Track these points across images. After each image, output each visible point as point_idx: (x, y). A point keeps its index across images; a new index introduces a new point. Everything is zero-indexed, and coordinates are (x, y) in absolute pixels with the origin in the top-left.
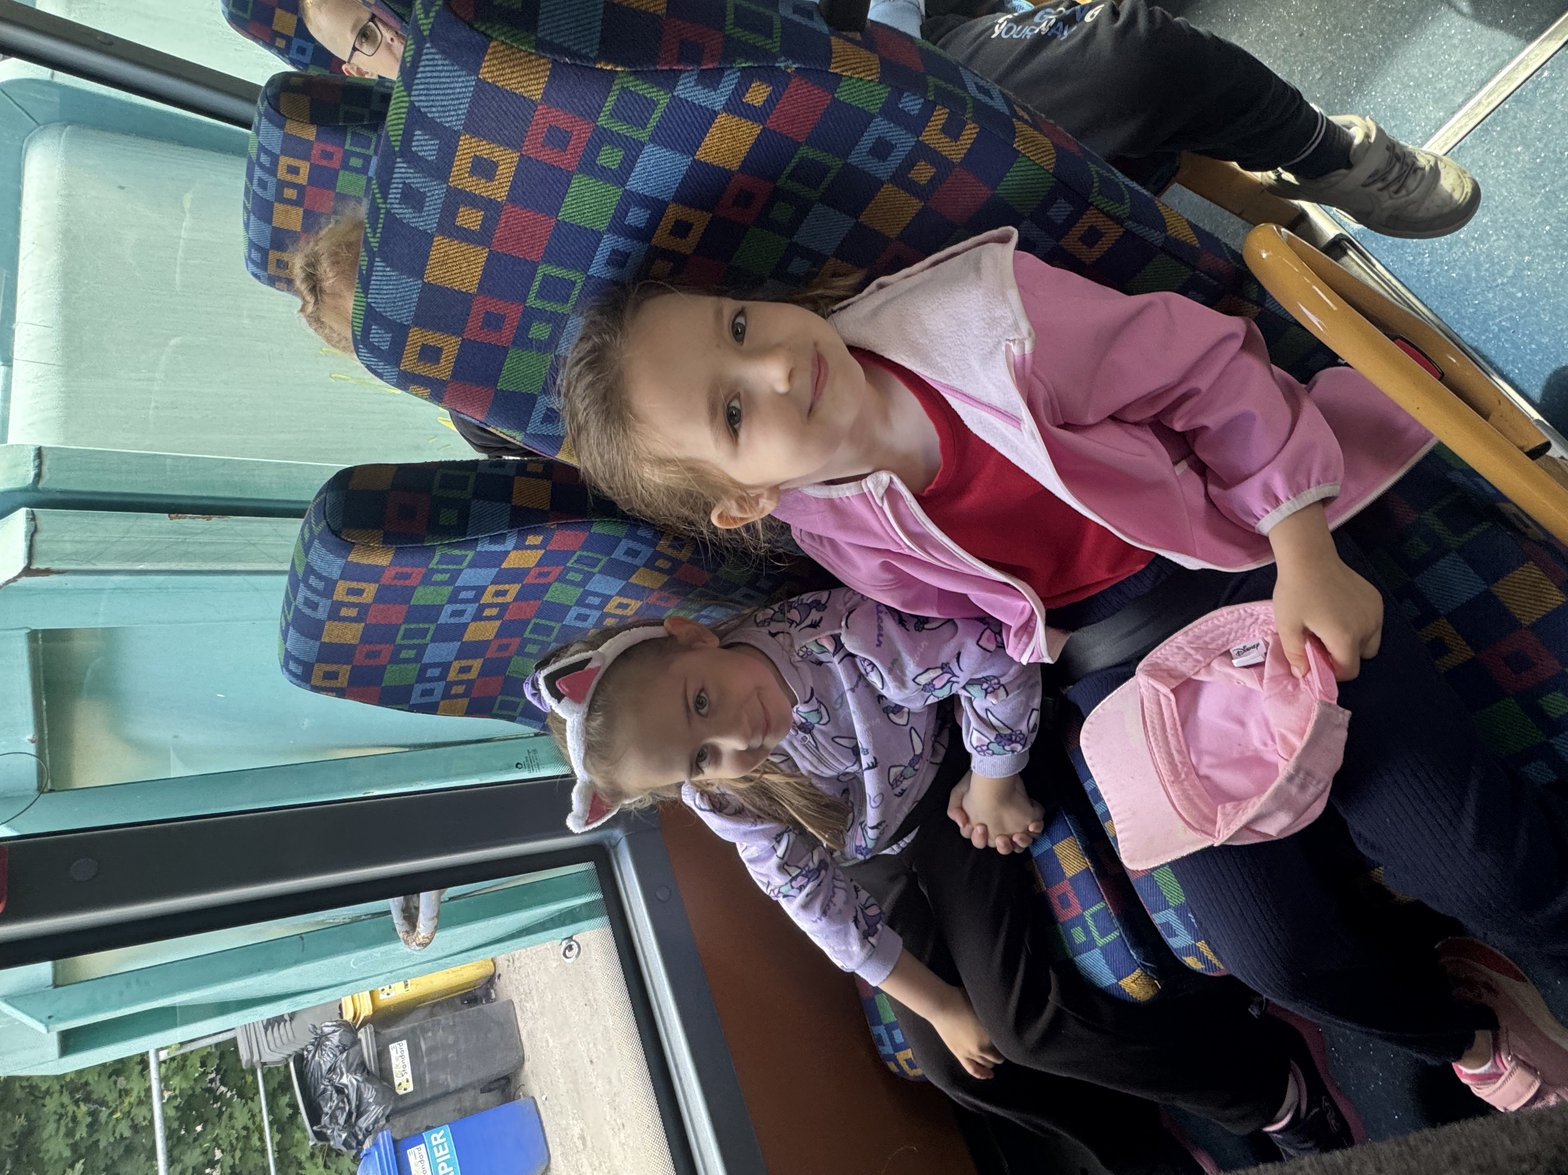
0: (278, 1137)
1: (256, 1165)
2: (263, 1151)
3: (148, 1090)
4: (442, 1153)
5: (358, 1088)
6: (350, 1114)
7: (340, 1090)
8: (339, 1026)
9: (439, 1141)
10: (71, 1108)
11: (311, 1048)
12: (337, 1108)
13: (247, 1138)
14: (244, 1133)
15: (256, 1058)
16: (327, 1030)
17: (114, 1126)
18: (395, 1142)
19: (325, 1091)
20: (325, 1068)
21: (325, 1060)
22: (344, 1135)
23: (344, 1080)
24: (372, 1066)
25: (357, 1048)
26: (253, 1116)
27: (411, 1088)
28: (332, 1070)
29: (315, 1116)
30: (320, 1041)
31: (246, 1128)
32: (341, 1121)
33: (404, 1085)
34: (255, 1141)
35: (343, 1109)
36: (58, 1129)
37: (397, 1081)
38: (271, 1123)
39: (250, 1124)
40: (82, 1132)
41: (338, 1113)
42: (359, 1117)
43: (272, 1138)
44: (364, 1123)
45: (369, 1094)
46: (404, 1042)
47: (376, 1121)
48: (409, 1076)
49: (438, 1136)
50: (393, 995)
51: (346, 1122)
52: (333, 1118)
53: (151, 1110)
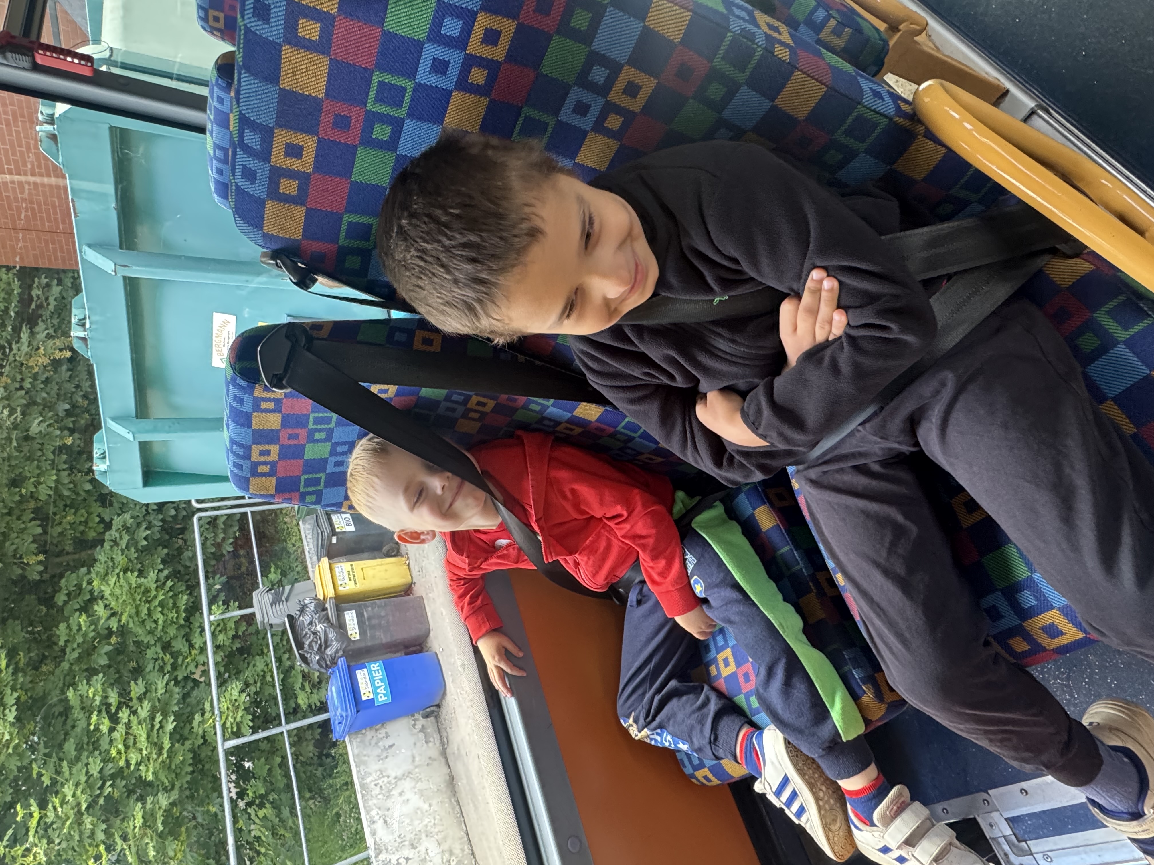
0: (282, 676)
1: (270, 694)
2: (274, 686)
3: (205, 643)
4: (377, 674)
5: (325, 631)
6: (320, 646)
7: (315, 633)
8: (314, 599)
9: (376, 668)
10: (161, 655)
11: (298, 613)
12: (312, 641)
13: (264, 676)
14: (262, 673)
15: (266, 620)
16: (306, 602)
17: (186, 667)
18: (349, 666)
19: (306, 634)
20: (306, 623)
21: (306, 619)
22: (317, 658)
23: (318, 628)
24: (334, 622)
25: (324, 613)
26: (267, 665)
27: (358, 638)
28: (311, 623)
29: (300, 645)
30: (303, 609)
31: (263, 671)
32: (316, 649)
33: (354, 635)
34: (269, 678)
35: (316, 642)
36: (154, 667)
37: (349, 633)
38: (278, 668)
39: (265, 669)
40: (168, 668)
41: (314, 644)
42: (326, 648)
43: (278, 678)
44: (329, 652)
45: (332, 635)
46: (354, 612)
47: (337, 651)
48: (357, 630)
49: (375, 666)
50: (347, 588)
51: (318, 649)
52: (310, 646)
53: (207, 657)
